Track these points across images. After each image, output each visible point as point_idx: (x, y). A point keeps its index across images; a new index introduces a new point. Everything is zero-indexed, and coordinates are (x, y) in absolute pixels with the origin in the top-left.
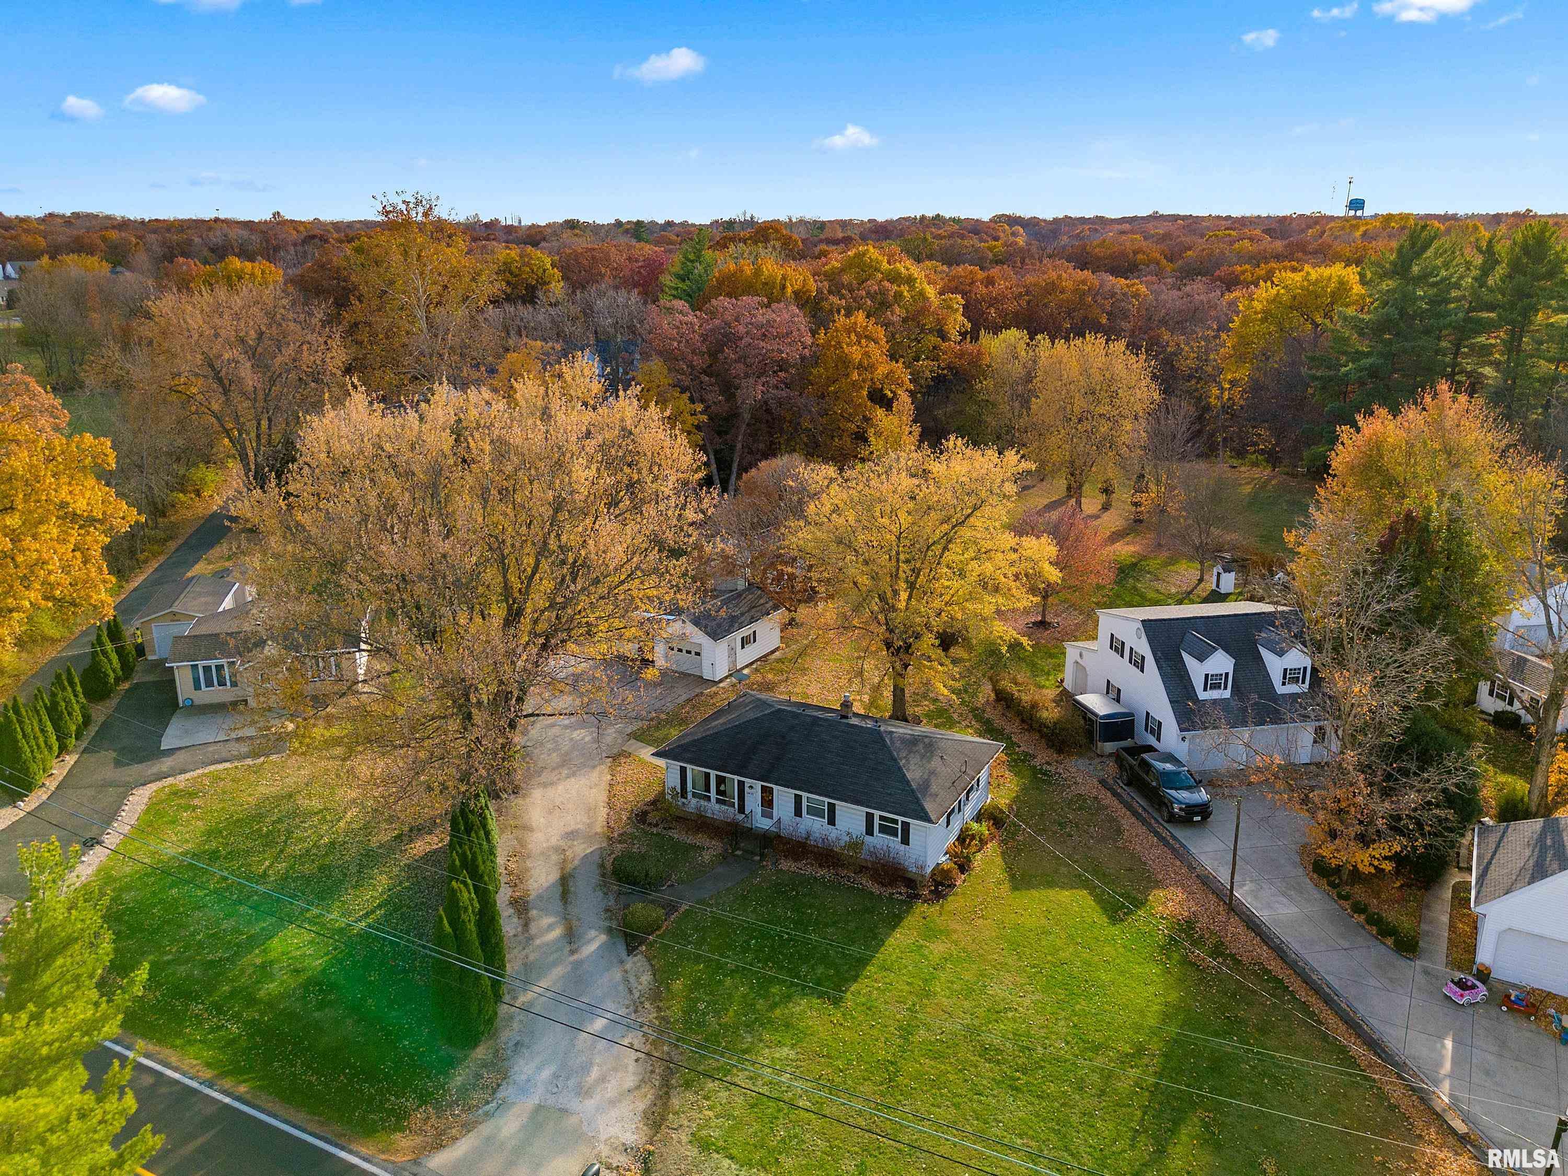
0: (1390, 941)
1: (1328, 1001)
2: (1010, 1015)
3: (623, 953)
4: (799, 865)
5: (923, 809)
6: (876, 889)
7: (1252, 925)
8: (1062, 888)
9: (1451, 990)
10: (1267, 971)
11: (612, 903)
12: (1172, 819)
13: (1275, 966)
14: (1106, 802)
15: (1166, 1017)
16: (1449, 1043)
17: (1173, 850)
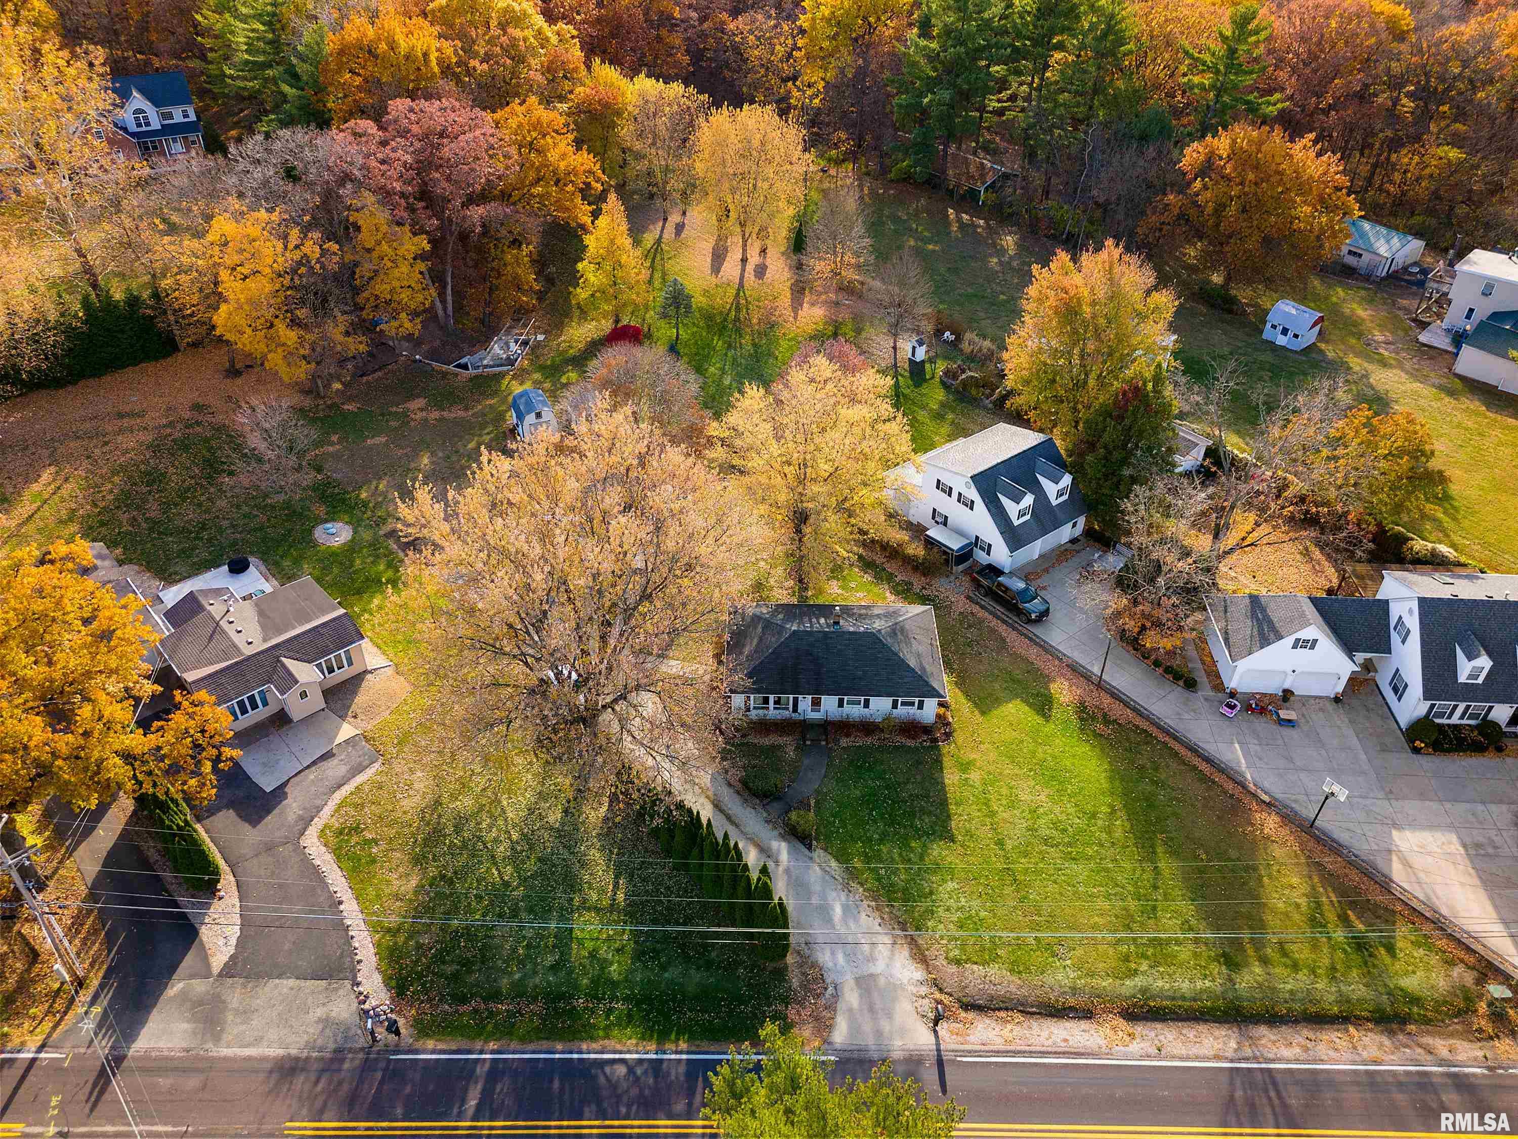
0: (1181, 683)
1: (1176, 738)
2: (1041, 810)
3: (807, 852)
4: (852, 739)
5: (934, 689)
6: (910, 743)
7: (1115, 695)
8: (1007, 702)
9: (1225, 710)
10: (1137, 727)
11: (765, 815)
12: (1030, 621)
13: (1138, 721)
14: (980, 615)
15: (1111, 779)
16: (1237, 745)
17: (1041, 646)
